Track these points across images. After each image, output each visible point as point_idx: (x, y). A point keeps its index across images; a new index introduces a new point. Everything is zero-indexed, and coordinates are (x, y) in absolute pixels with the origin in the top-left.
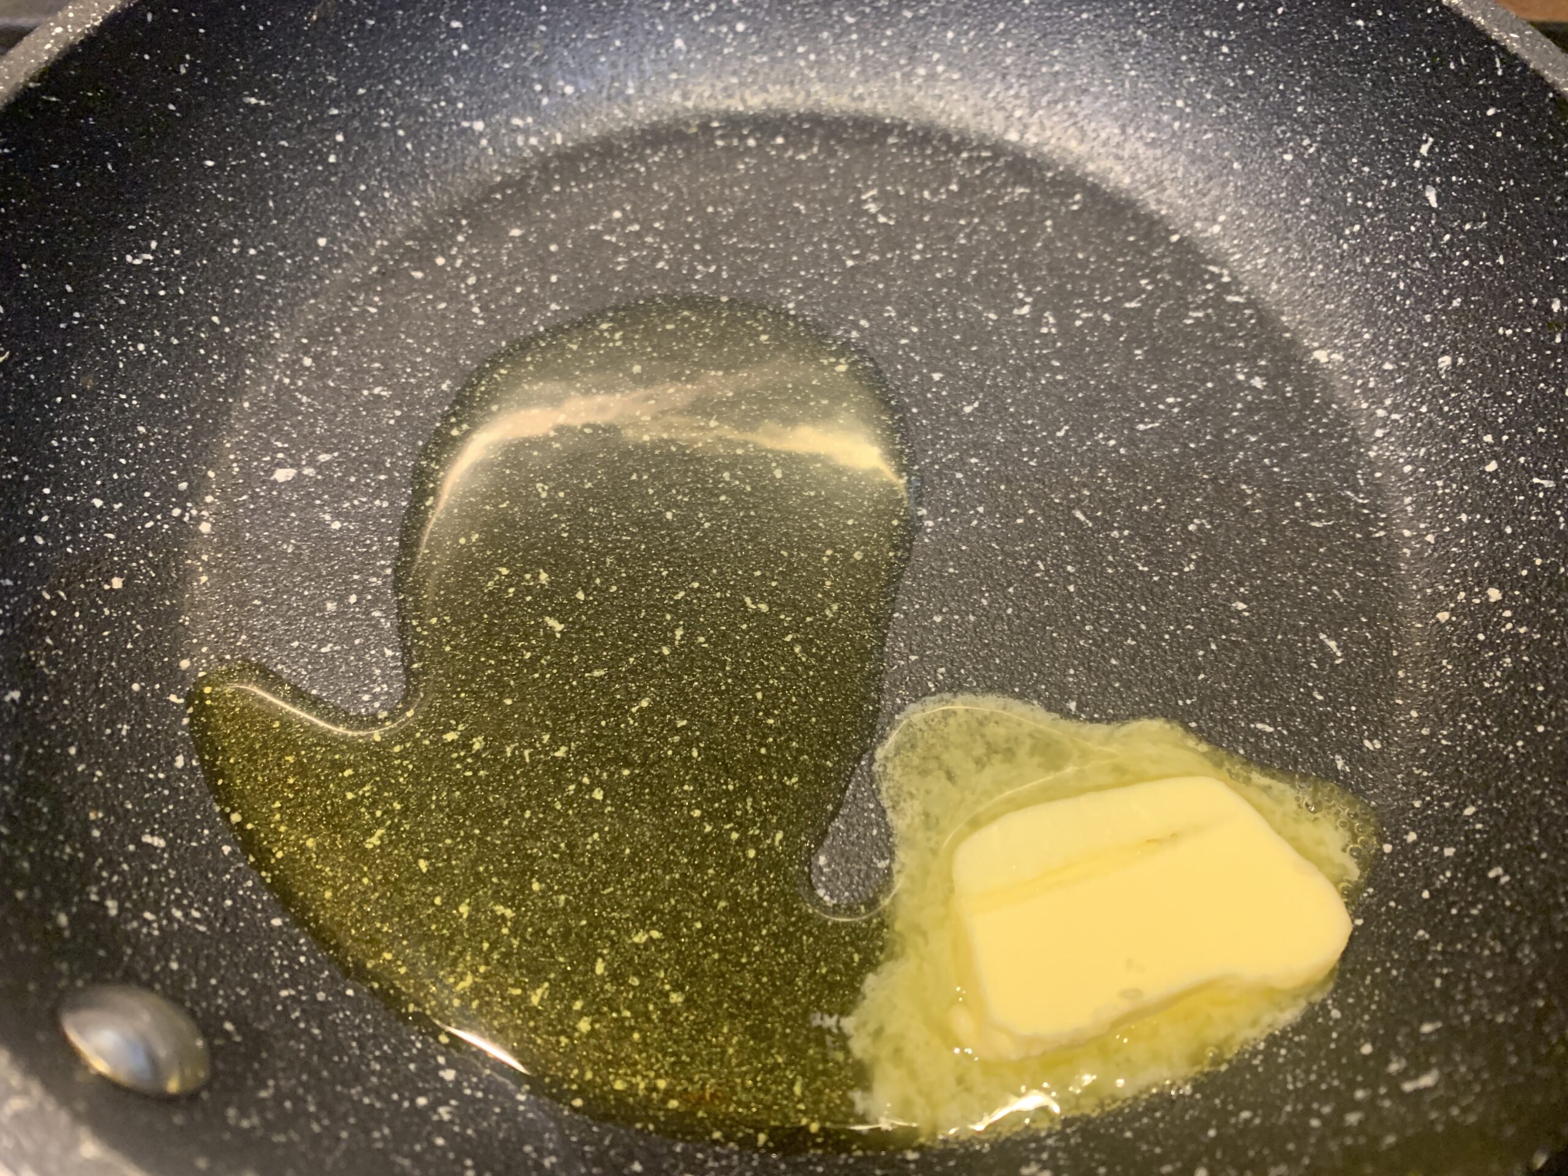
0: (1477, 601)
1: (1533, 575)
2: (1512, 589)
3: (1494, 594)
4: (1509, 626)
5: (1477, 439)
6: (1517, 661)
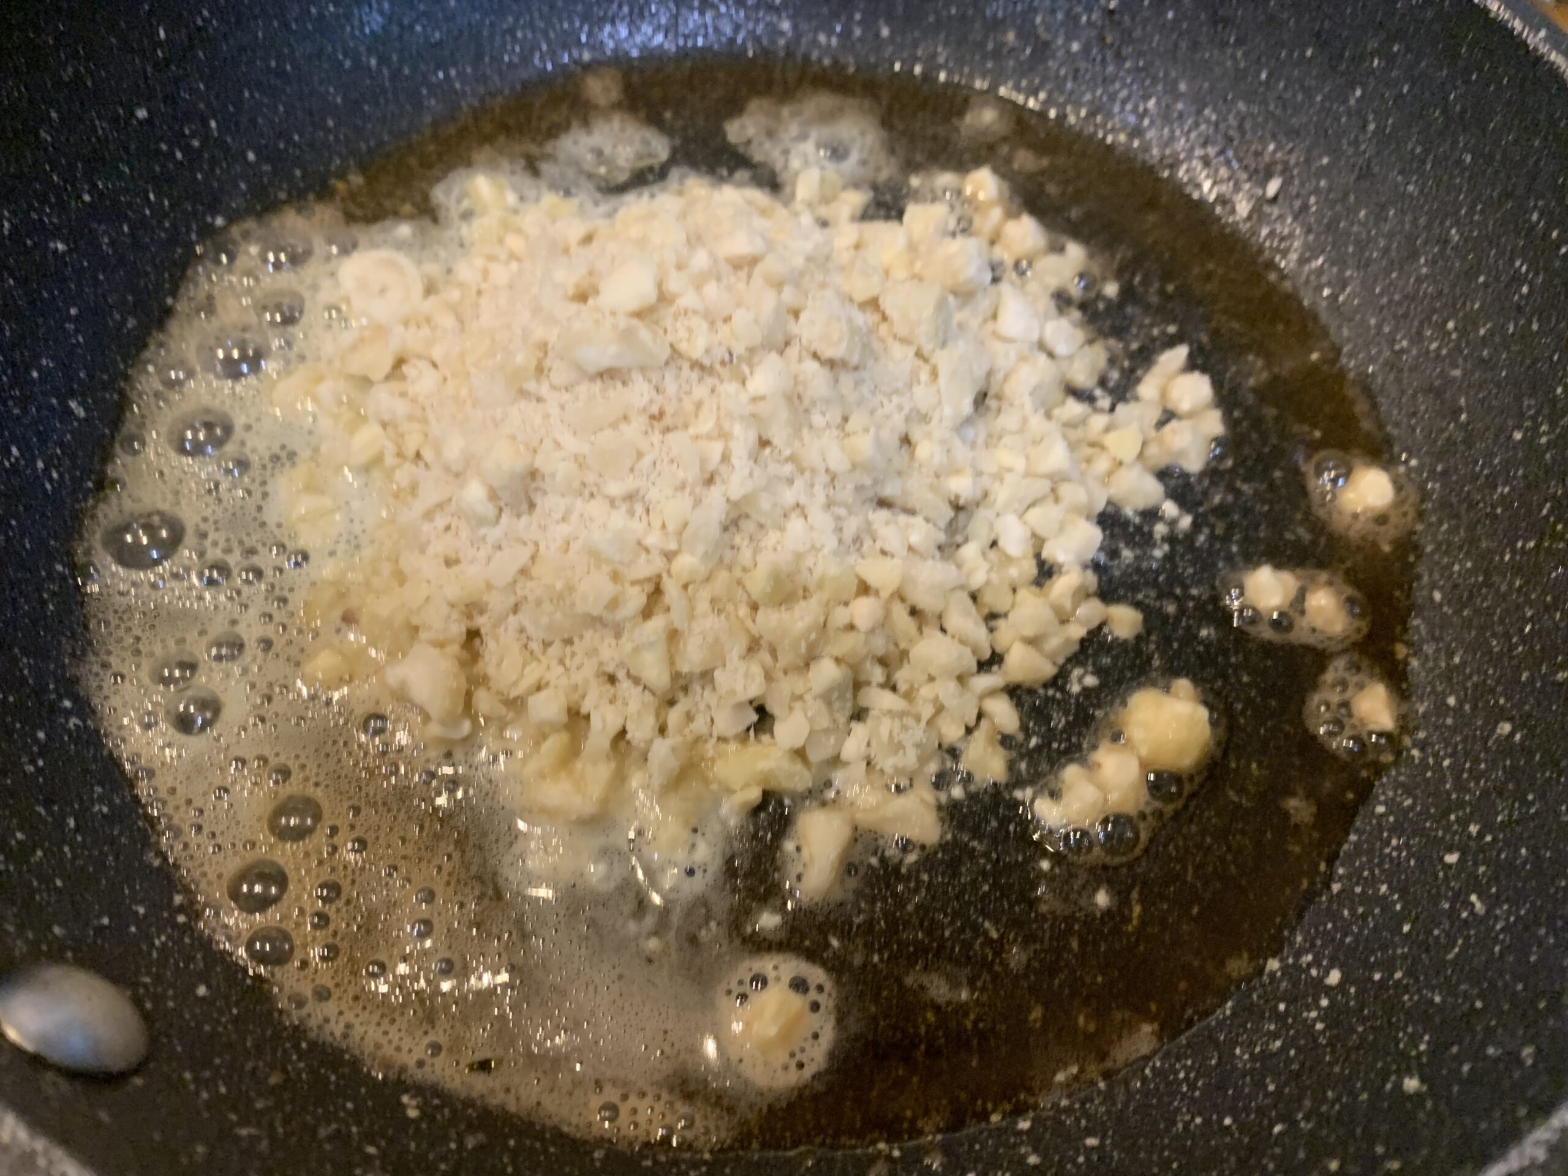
0: (1314, 972)
1: (1382, 984)
2: (1352, 983)
3: (1334, 977)
4: (1314, 1014)
5: (1464, 823)
6: (1284, 1049)
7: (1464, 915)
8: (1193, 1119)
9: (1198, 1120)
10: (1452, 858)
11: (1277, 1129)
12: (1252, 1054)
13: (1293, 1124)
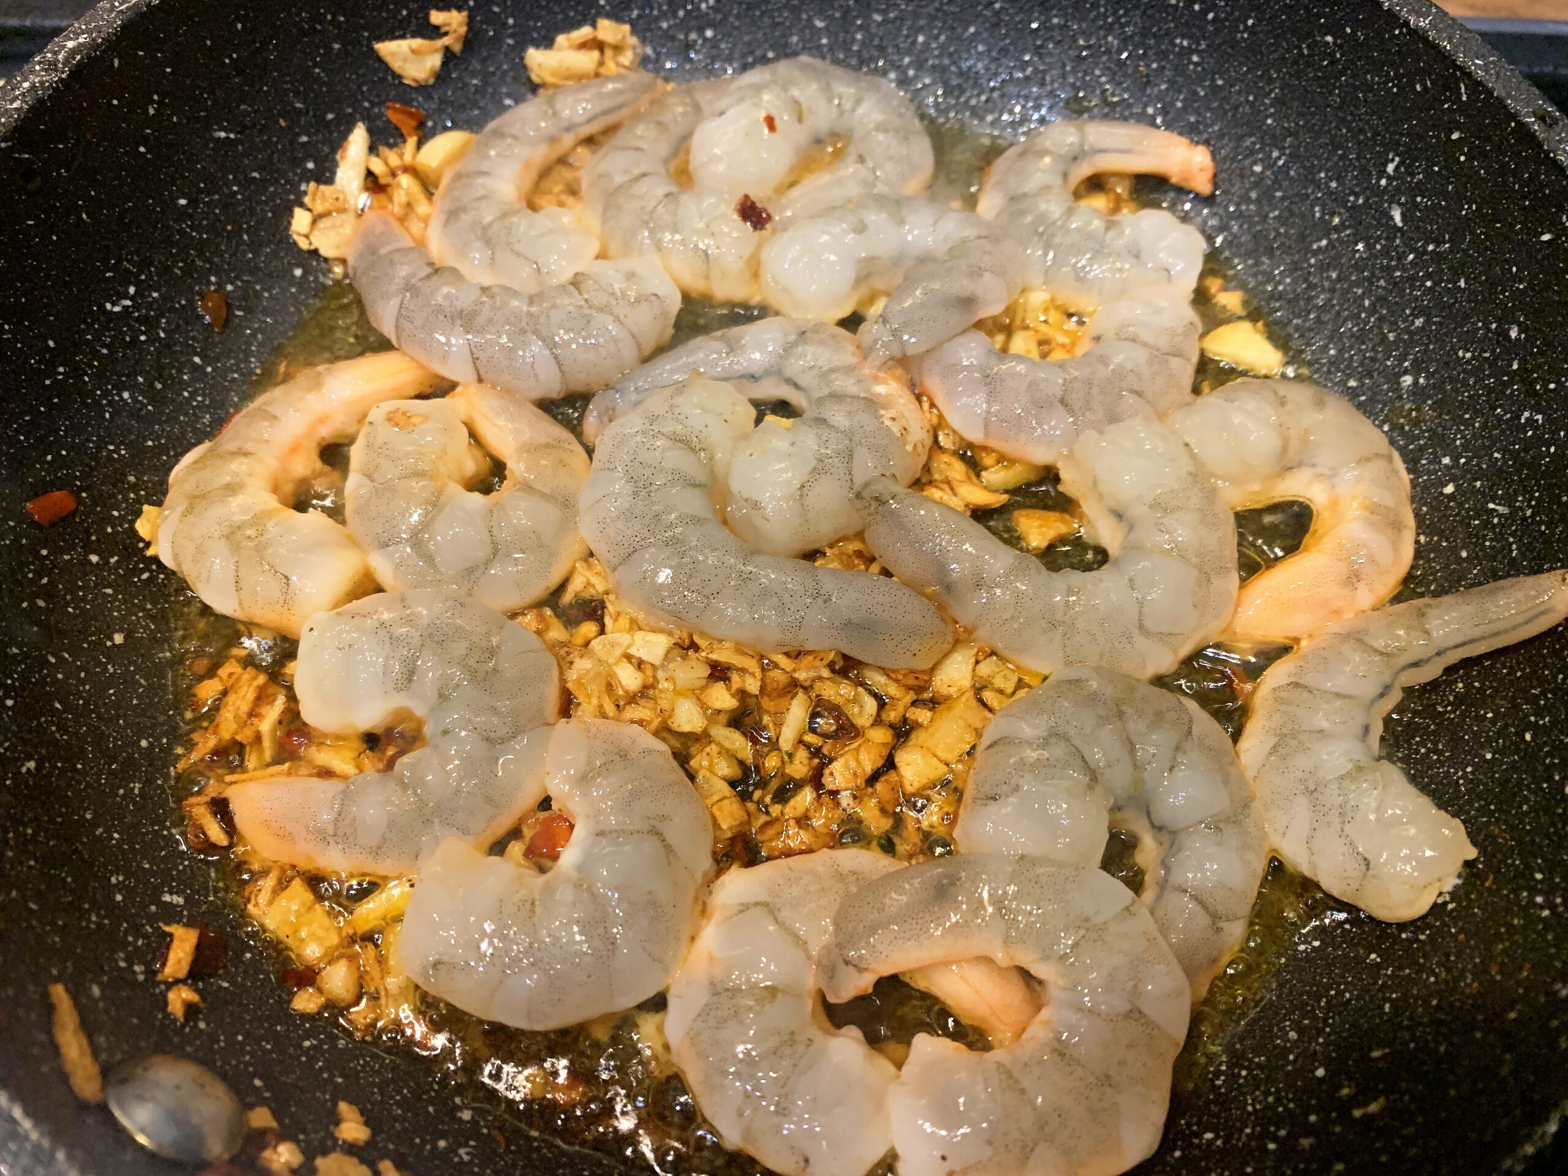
5: (1436, 460)
7: (1496, 521)
8: (1465, 773)
9: (1469, 769)
10: (1449, 489)
11: (1528, 737)
12: (1450, 704)
13: (1533, 727)
